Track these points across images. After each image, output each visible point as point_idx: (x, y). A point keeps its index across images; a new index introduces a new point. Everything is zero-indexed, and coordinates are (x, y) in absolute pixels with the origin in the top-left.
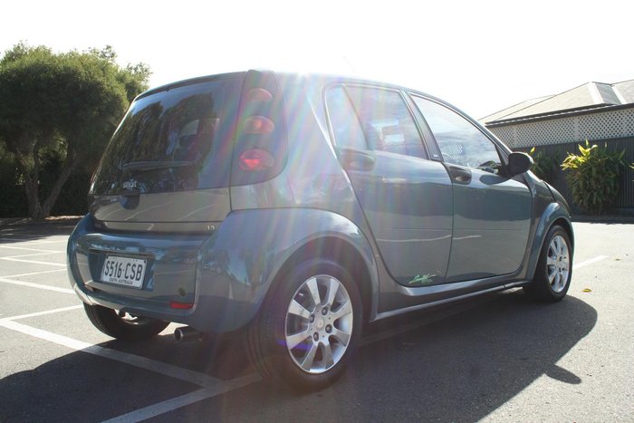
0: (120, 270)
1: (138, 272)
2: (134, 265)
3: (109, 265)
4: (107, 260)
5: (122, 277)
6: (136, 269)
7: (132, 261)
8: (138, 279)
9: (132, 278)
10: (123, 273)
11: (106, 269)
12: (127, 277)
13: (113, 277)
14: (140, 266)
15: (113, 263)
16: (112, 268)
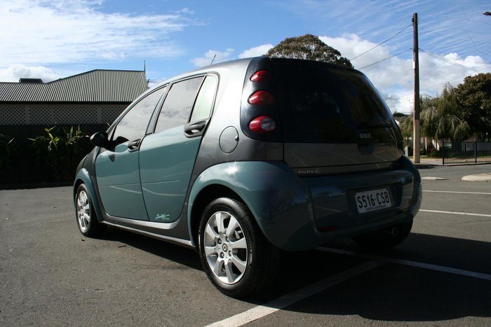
0: (372, 200)
1: (386, 197)
2: (382, 194)
3: (361, 200)
4: (356, 197)
5: (377, 204)
6: (384, 196)
7: (379, 191)
8: (388, 202)
9: (384, 203)
10: (376, 202)
11: (358, 204)
12: (380, 203)
13: (368, 207)
14: (385, 193)
15: (363, 197)
16: (364, 201)
